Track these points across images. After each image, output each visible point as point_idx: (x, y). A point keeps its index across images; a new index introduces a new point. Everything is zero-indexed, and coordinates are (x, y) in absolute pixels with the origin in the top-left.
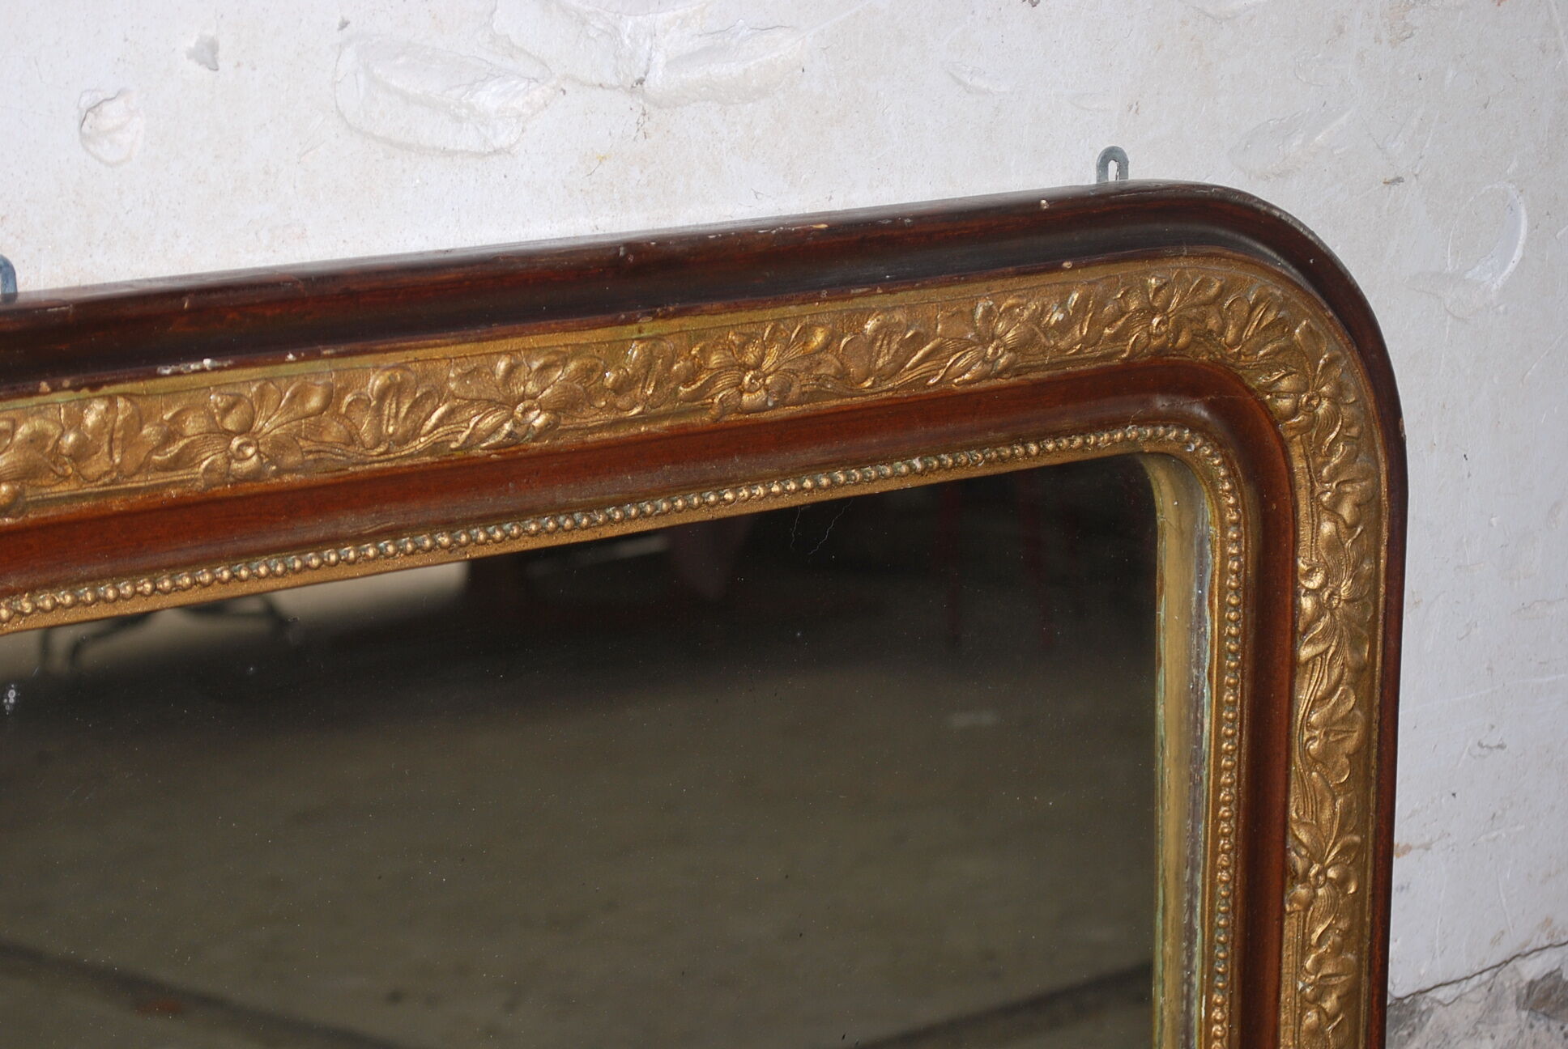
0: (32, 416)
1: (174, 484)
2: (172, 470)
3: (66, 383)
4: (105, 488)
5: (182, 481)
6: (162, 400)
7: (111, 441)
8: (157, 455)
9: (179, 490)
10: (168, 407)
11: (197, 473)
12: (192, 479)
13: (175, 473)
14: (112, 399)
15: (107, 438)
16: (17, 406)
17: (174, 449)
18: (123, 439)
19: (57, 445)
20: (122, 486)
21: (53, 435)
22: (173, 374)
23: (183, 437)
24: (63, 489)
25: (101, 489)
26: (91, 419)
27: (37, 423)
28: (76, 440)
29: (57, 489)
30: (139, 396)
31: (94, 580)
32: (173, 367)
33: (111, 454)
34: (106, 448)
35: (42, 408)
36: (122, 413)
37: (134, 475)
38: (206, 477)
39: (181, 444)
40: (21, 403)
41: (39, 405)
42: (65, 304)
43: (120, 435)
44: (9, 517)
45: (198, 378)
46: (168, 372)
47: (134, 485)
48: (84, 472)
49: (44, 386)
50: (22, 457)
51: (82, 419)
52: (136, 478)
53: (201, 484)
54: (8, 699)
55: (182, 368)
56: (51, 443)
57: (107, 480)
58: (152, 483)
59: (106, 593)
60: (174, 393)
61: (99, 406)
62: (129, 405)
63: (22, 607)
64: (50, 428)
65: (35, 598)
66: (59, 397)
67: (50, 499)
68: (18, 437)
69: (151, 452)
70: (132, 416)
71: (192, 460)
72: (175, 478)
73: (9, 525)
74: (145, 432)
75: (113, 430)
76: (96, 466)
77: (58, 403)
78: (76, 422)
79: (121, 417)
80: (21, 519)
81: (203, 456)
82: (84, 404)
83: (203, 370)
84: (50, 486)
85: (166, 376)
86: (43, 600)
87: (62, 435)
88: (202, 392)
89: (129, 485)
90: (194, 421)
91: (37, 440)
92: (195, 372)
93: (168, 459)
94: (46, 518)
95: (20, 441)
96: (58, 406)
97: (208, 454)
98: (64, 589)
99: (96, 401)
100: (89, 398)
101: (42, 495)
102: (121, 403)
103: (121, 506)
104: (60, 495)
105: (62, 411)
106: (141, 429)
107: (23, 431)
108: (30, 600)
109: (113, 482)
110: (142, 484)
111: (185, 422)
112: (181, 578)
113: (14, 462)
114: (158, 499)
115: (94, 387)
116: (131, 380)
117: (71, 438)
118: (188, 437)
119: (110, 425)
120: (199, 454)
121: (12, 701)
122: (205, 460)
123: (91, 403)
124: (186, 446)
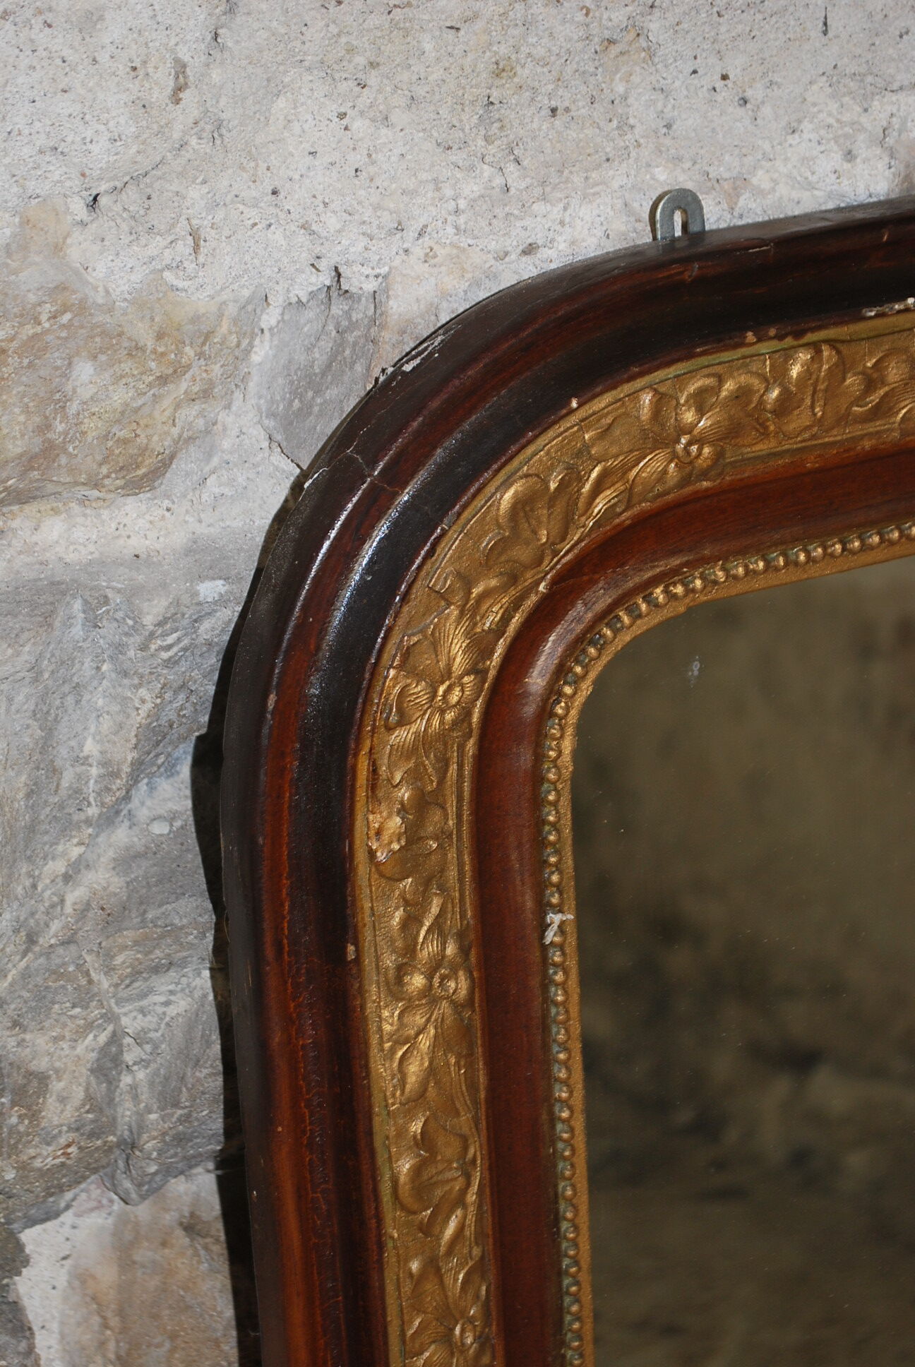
0: (738, 369)
1: (870, 435)
2: (871, 420)
3: (772, 332)
4: (804, 444)
5: (877, 432)
6: (865, 345)
7: (814, 392)
8: (857, 406)
9: (874, 441)
10: (871, 354)
11: (894, 423)
12: (888, 430)
13: (872, 424)
14: (816, 347)
15: (810, 391)
16: (722, 360)
17: (874, 398)
18: (826, 390)
19: (761, 402)
20: (820, 441)
21: (759, 391)
22: (877, 316)
23: (884, 383)
24: (763, 447)
25: (799, 445)
26: (795, 371)
27: (743, 379)
28: (780, 394)
29: (757, 448)
30: (843, 342)
31: (784, 545)
32: (878, 308)
33: (812, 407)
34: (808, 402)
35: (748, 360)
36: (828, 362)
37: (833, 428)
38: (902, 426)
39: (882, 392)
40: (726, 356)
41: (744, 357)
42: (763, 243)
43: (822, 387)
44: (706, 481)
45: (901, 318)
46: (873, 314)
47: (832, 439)
48: (785, 428)
49: (750, 336)
50: (726, 416)
51: (785, 371)
52: (835, 432)
53: (896, 434)
54: (693, 671)
55: (886, 308)
56: (755, 399)
57: (806, 435)
58: (849, 436)
59: (798, 557)
60: (878, 336)
61: (804, 356)
62: (834, 353)
63: (716, 575)
64: (756, 383)
65: (729, 565)
66: (764, 348)
67: (749, 459)
68: (724, 394)
69: (852, 404)
70: (836, 365)
71: (890, 409)
72: (871, 430)
73: (707, 489)
74: (848, 381)
75: (817, 380)
76: (799, 420)
77: (763, 354)
78: (780, 374)
79: (825, 367)
80: (718, 481)
81: (903, 404)
82: (788, 354)
83: (907, 310)
84: (750, 446)
85: (871, 318)
86: (737, 566)
87: (767, 390)
88: (905, 334)
89: (827, 440)
90: (897, 368)
91: (742, 395)
92: (899, 312)
93: (870, 409)
94: (742, 480)
95: (726, 397)
96: (762, 358)
97: (906, 403)
98: (757, 553)
99: (801, 349)
100: (793, 347)
101: (742, 454)
102: (826, 352)
103: (817, 462)
104: (760, 453)
105: (768, 362)
106: (844, 379)
107: (729, 386)
108: (723, 569)
109: (813, 437)
110: (839, 438)
111: (887, 367)
112: (870, 536)
113: (719, 422)
114: (852, 453)
115: (798, 335)
116: (836, 324)
117: (775, 393)
118: (889, 385)
119: (814, 377)
120: (898, 402)
121: (696, 673)
122: (903, 408)
123: (796, 352)
124: (886, 394)
